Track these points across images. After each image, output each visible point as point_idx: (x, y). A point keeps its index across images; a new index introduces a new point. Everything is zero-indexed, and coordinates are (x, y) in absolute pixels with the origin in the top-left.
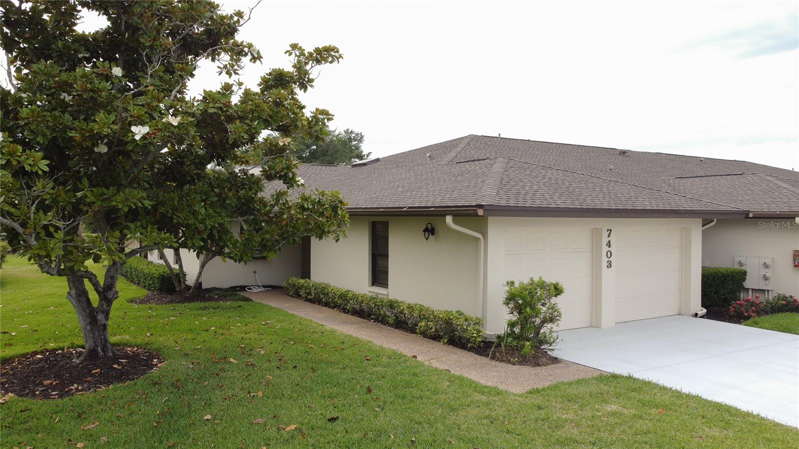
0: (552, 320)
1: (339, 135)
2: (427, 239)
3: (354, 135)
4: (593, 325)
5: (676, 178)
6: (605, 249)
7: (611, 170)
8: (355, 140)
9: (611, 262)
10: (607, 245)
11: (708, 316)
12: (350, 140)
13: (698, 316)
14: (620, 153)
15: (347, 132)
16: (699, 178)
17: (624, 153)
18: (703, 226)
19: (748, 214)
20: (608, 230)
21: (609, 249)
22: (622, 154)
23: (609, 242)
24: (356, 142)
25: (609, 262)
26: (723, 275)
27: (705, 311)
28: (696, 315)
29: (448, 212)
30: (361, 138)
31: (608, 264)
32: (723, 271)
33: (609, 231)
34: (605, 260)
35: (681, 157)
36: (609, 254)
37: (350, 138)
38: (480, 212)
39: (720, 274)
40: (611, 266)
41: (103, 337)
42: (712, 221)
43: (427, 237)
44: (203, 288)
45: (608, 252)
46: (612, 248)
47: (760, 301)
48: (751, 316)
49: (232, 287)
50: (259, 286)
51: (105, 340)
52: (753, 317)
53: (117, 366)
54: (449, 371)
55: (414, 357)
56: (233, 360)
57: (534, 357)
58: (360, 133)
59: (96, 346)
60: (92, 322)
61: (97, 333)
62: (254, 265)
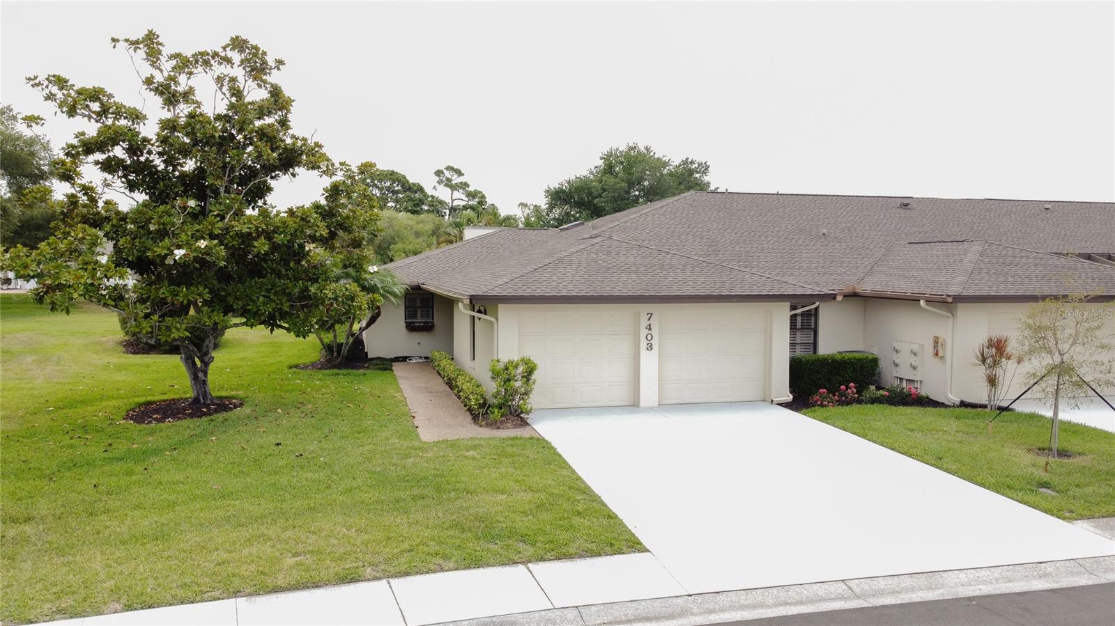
4: (634, 404)
5: (909, 243)
6: (644, 332)
7: (824, 234)
9: (652, 345)
10: (646, 328)
13: (774, 403)
17: (906, 205)
18: (791, 311)
19: (835, 298)
20: (648, 314)
21: (650, 332)
22: (903, 206)
23: (650, 325)
24: (699, 174)
27: (791, 398)
28: (771, 401)
29: (458, 300)
30: (706, 169)
31: (648, 346)
33: (650, 315)
34: (644, 343)
36: (649, 338)
37: (691, 168)
40: (652, 348)
41: (203, 389)
42: (813, 304)
44: (369, 357)
45: (647, 336)
46: (655, 331)
47: (853, 391)
48: (822, 406)
49: (396, 358)
50: (420, 358)
51: (206, 392)
52: (826, 406)
53: (205, 410)
54: (417, 427)
55: (414, 417)
56: (279, 410)
57: (502, 422)
58: (704, 162)
59: (199, 395)
60: (195, 378)
61: (199, 387)
62: (418, 337)
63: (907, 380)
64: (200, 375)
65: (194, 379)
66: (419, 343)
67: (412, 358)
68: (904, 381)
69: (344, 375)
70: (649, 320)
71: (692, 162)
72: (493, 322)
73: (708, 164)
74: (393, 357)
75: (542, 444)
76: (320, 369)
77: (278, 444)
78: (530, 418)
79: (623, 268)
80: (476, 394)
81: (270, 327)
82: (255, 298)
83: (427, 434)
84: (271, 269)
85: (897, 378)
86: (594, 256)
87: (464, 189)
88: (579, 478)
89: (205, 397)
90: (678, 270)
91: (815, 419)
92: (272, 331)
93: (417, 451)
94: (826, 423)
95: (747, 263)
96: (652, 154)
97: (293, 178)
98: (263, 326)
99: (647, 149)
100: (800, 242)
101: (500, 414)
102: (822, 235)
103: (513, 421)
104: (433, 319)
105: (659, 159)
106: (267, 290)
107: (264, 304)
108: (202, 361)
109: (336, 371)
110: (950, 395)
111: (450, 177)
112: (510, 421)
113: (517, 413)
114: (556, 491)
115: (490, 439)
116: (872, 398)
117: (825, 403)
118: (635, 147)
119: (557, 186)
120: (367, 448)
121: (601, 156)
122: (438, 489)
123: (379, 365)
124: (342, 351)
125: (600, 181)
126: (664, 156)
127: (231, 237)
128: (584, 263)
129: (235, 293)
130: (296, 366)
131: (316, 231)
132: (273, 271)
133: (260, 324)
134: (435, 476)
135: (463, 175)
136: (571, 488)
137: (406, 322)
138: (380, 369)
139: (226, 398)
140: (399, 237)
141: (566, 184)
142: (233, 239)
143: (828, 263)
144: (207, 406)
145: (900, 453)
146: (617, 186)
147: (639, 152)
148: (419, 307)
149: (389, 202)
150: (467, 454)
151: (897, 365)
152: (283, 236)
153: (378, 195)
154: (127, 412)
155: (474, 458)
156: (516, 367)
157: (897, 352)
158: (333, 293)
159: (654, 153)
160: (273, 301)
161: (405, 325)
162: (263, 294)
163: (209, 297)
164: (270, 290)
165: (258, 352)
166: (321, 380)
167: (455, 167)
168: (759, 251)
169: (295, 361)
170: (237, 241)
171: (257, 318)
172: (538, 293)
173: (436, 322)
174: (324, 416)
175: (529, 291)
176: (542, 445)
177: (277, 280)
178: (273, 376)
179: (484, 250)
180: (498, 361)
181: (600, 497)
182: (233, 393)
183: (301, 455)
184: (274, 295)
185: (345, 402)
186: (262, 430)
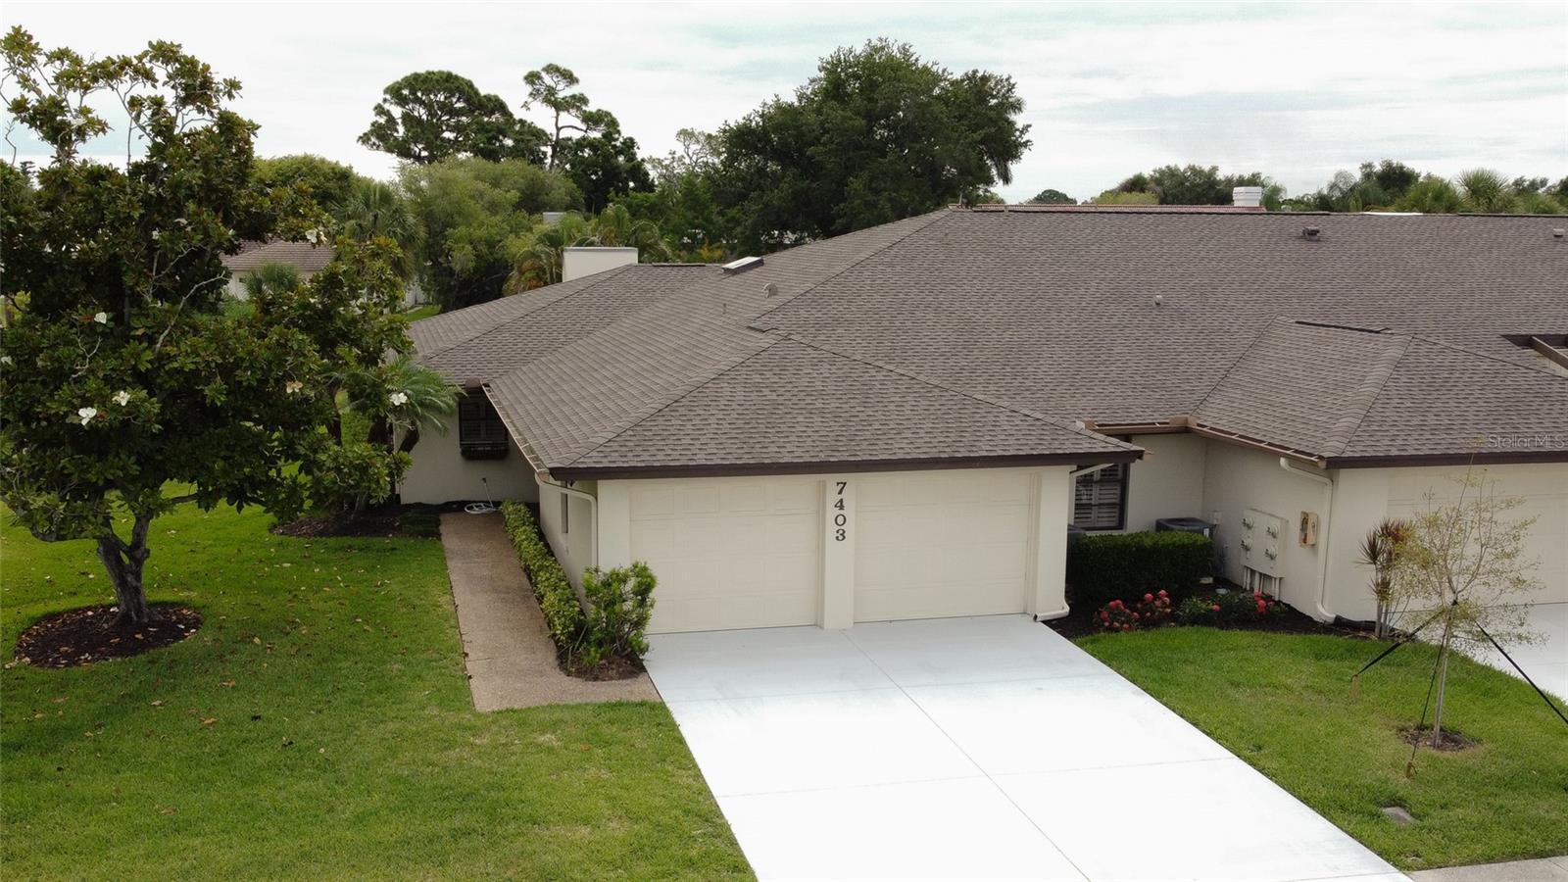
3: (991, 84)
4: (815, 625)
5: (1297, 322)
9: (844, 532)
10: (836, 506)
14: (1306, 232)
17: (1314, 233)
19: (1141, 457)
20: (838, 484)
21: (842, 512)
22: (1307, 235)
23: (841, 501)
25: (841, 532)
27: (1067, 610)
28: (1034, 618)
31: (838, 535)
33: (840, 488)
34: (831, 530)
36: (841, 521)
37: (982, 90)
40: (844, 538)
41: (135, 601)
44: (403, 502)
45: (838, 517)
46: (847, 511)
47: (1164, 603)
48: (1111, 629)
49: (447, 504)
50: (487, 503)
51: (139, 604)
52: (1117, 630)
53: (139, 636)
54: (470, 677)
55: (467, 655)
56: (257, 640)
57: (602, 668)
58: (1005, 77)
59: (129, 610)
60: (122, 583)
61: (128, 597)
62: (480, 470)
63: (1261, 574)
64: (130, 578)
65: (120, 585)
66: (484, 479)
67: (474, 505)
68: (1257, 577)
69: (361, 550)
70: (840, 493)
73: (1012, 81)
74: (441, 501)
75: (658, 715)
76: (321, 534)
77: (255, 718)
78: (648, 659)
79: (802, 404)
80: (564, 616)
81: (237, 504)
82: (210, 464)
83: (487, 695)
84: (233, 409)
85: (1247, 568)
86: (757, 378)
87: (579, 108)
88: (705, 791)
89: (139, 613)
90: (892, 407)
91: (1094, 656)
92: (240, 508)
93: (467, 734)
94: (1109, 666)
95: (1019, 369)
99: (904, 50)
100: (1114, 322)
101: (598, 655)
102: (1154, 304)
103: (619, 666)
104: (506, 439)
105: (926, 70)
106: (228, 447)
108: (132, 557)
109: (347, 540)
110: (1321, 609)
111: (553, 85)
112: (614, 666)
113: (626, 652)
114: (665, 820)
115: (578, 706)
116: (1194, 614)
117: (1117, 624)
118: (883, 48)
119: (741, 121)
120: (391, 726)
121: (819, 63)
122: (492, 816)
123: (418, 523)
124: (357, 505)
125: (819, 111)
127: (167, 373)
128: (739, 396)
134: (490, 787)
135: (577, 81)
136: (687, 812)
137: (461, 445)
138: (419, 534)
139: (173, 604)
140: (459, 213)
141: (758, 119)
142: (171, 378)
143: (1153, 366)
144: (143, 629)
145: (1204, 732)
146: (847, 125)
147: (891, 58)
148: (483, 419)
149: (443, 131)
150: (542, 739)
151: (1247, 549)
152: (250, 372)
153: (424, 117)
154: (20, 637)
155: (550, 750)
156: (624, 580)
157: (1249, 527)
159: (917, 60)
161: (459, 450)
162: (222, 454)
163: (137, 470)
166: (322, 562)
167: (562, 65)
168: (1043, 341)
172: (660, 459)
174: (326, 653)
175: (645, 456)
176: (657, 720)
178: (245, 551)
179: (593, 312)
180: (597, 571)
181: (728, 828)
182: (183, 595)
183: (291, 743)
184: (240, 456)
185: (360, 620)
186: (231, 685)
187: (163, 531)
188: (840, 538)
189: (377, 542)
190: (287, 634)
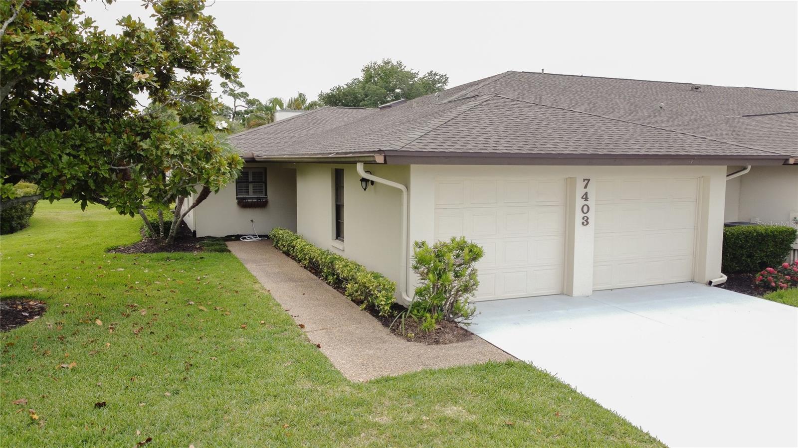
0: (466, 289)
1: (424, 78)
2: (365, 189)
3: (438, 77)
4: (565, 293)
5: (743, 116)
6: (580, 202)
7: (661, 107)
8: (439, 83)
9: (588, 218)
10: (582, 198)
11: (728, 285)
12: (435, 82)
13: (712, 285)
14: (692, 88)
15: (430, 74)
16: (769, 116)
17: (698, 89)
18: (727, 176)
19: (787, 160)
20: (584, 180)
21: (586, 203)
22: (694, 89)
23: (586, 194)
24: (441, 84)
25: (586, 218)
26: (760, 235)
27: (725, 278)
28: (710, 283)
29: (357, 159)
30: (446, 80)
31: (584, 221)
32: (760, 229)
33: (586, 181)
34: (579, 216)
35: (777, 92)
36: (586, 209)
37: (434, 79)
38: (380, 159)
39: (755, 234)
40: (588, 223)
42: (745, 169)
43: (365, 188)
44: (197, 236)
45: (583, 206)
46: (592, 202)
49: (227, 236)
50: (255, 236)
54: (318, 346)
55: (303, 326)
56: (99, 322)
57: (438, 332)
58: (443, 74)
62: (250, 214)
66: (252, 221)
67: (246, 237)
70: (586, 187)
71: (435, 74)
72: (400, 191)
73: (447, 76)
74: (224, 235)
75: (537, 376)
76: (145, 252)
81: (81, 202)
82: (54, 157)
84: (79, 118)
87: (245, 98)
92: (83, 206)
93: (361, 411)
96: (402, 68)
97: (108, 5)
98: (71, 199)
99: (400, 64)
101: (434, 321)
104: (266, 195)
105: (407, 72)
106: (74, 147)
107: (70, 165)
109: (165, 254)
111: (233, 88)
113: (455, 317)
118: (390, 62)
119: (329, 91)
121: (363, 68)
123: (212, 245)
124: (171, 231)
125: (362, 88)
126: (412, 70)
127: (11, 57)
129: (23, 149)
130: (116, 249)
131: (149, 53)
132: (83, 121)
133: (67, 195)
135: (244, 86)
137: (237, 198)
138: (216, 250)
139: (22, 298)
142: (15, 61)
146: (378, 92)
147: (392, 66)
148: (251, 182)
152: (96, 57)
155: (472, 426)
158: (178, 148)
159: (405, 67)
160: (84, 162)
161: (236, 201)
162: (67, 151)
164: (80, 146)
165: (71, 232)
166: (149, 267)
169: (113, 243)
170: (20, 64)
171: (59, 186)
173: (269, 197)
174: (169, 330)
177: (90, 135)
178: (87, 262)
180: (423, 244)
182: (32, 291)
183: (149, 440)
184: (86, 155)
185: (193, 303)
186: (70, 367)
187: (25, 254)
188: (585, 223)
189: (187, 255)
190: (128, 316)
